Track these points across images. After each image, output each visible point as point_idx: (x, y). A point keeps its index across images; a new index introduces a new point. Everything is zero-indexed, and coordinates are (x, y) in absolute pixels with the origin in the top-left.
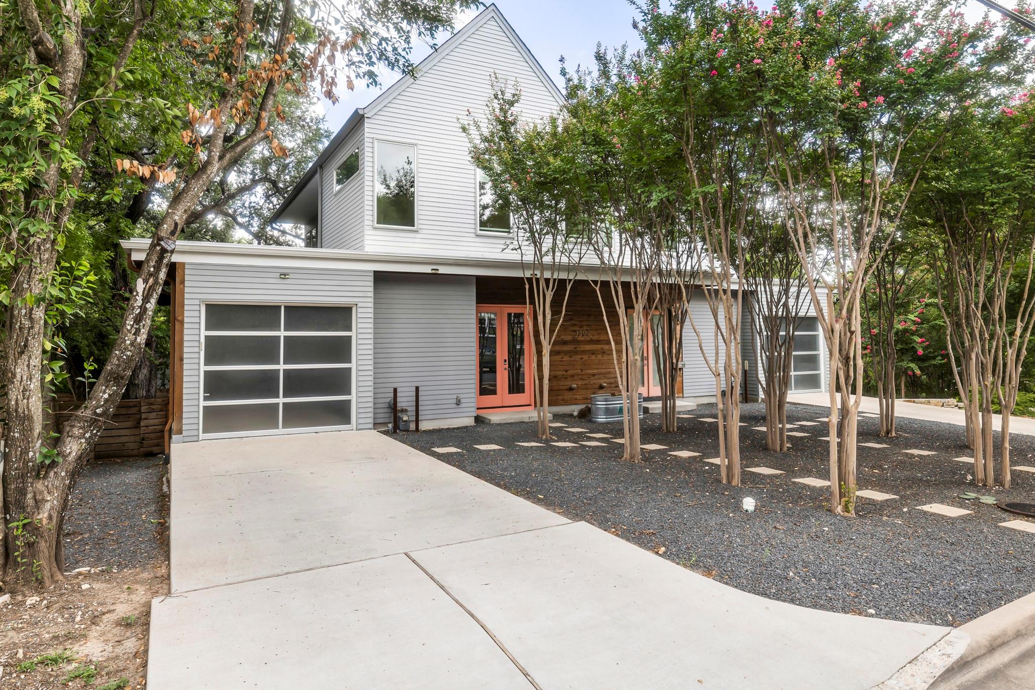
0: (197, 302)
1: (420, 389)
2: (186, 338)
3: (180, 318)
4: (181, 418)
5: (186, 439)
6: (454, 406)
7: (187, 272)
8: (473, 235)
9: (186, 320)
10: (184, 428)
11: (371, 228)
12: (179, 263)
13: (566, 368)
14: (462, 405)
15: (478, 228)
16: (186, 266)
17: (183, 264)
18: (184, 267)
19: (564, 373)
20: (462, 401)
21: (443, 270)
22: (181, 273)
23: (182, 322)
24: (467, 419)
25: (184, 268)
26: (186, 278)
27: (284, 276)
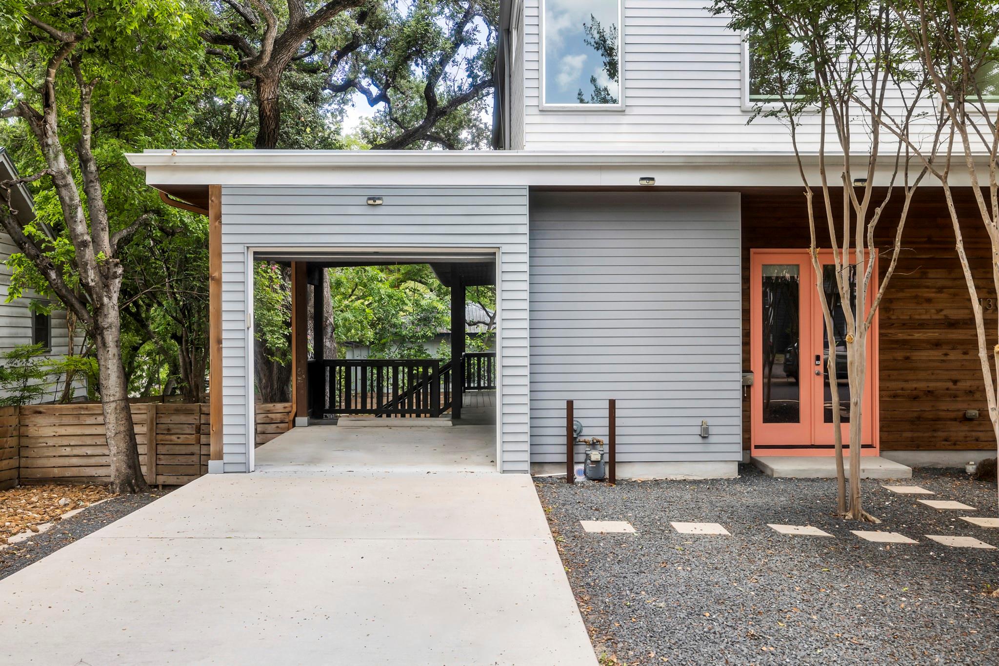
0: (240, 248)
1: (618, 404)
2: (225, 307)
3: (216, 274)
4: (220, 434)
5: (228, 468)
6: (700, 440)
7: (224, 200)
8: (737, 111)
9: (225, 278)
10: (226, 449)
11: (535, 111)
12: (213, 186)
13: (955, 375)
14: (712, 439)
15: (747, 96)
16: (224, 191)
17: (219, 188)
18: (220, 192)
19: (950, 385)
20: (712, 430)
21: (662, 180)
22: (216, 201)
23: (219, 282)
24: (723, 465)
25: (220, 196)
26: (224, 209)
27: (373, 201)
